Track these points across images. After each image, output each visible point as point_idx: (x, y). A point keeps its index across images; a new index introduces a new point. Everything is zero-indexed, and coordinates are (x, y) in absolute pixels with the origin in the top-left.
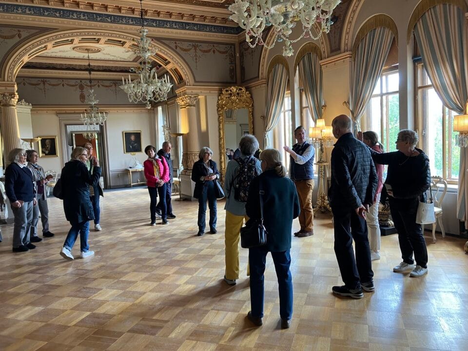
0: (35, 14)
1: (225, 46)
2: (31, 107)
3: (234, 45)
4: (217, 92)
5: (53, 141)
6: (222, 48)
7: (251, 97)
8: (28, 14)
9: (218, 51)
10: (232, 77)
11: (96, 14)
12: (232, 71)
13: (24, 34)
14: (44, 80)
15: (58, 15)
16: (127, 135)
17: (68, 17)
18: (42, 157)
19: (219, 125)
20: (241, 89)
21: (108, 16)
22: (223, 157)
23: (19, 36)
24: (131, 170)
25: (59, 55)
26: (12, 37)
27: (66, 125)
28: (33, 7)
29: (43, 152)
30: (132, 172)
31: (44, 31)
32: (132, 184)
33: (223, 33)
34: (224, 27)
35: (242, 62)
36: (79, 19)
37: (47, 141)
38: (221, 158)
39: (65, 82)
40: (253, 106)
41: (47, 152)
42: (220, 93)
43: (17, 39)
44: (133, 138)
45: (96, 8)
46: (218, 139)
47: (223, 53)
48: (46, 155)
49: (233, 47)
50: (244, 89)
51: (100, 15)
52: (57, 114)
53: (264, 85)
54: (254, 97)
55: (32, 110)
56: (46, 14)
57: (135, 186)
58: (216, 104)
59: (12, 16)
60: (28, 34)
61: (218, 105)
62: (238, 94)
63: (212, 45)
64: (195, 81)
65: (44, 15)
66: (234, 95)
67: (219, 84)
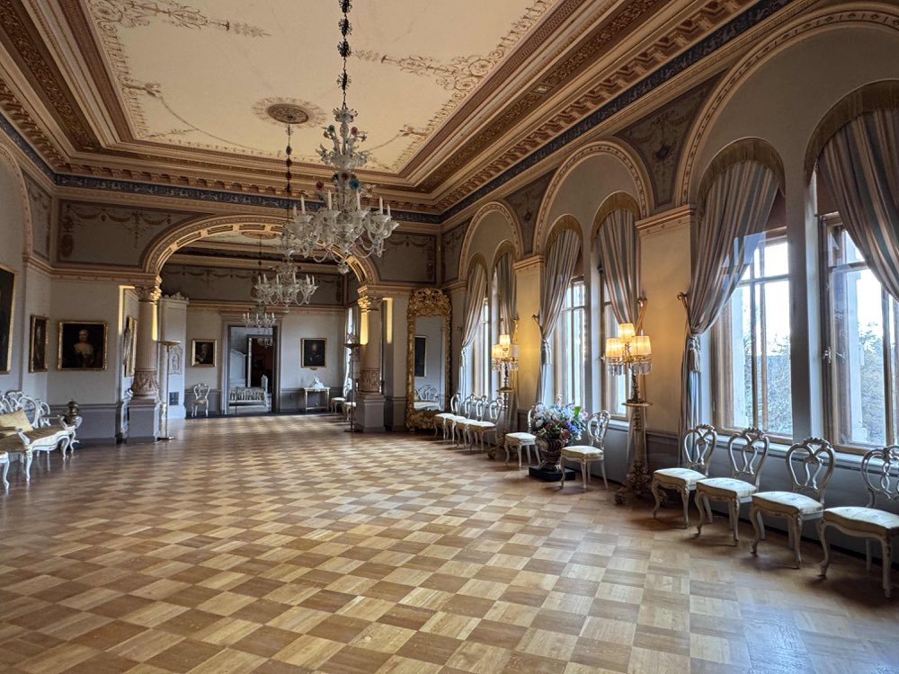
0: (190, 197)
1: (421, 238)
2: (188, 303)
3: (435, 236)
4: (408, 294)
5: (211, 345)
6: (419, 240)
7: (450, 302)
8: (182, 197)
9: (413, 243)
10: (430, 277)
11: (263, 198)
12: (431, 269)
13: (174, 219)
14: (208, 269)
15: (216, 198)
16: (307, 344)
17: (227, 201)
18: (194, 366)
19: (409, 336)
20: (437, 292)
21: (276, 200)
22: (410, 378)
23: (169, 221)
24: (307, 389)
25: (227, 239)
26: (159, 223)
27: (230, 327)
28: (187, 189)
29: (197, 360)
30: (308, 392)
31: (197, 216)
32: (307, 409)
33: (422, 221)
34: (422, 214)
35: (443, 258)
36: (240, 202)
37: (204, 346)
38: (408, 379)
39: (235, 272)
40: (451, 313)
41: (202, 360)
42: (412, 296)
43: (165, 225)
44: (314, 347)
45: (261, 191)
46: (406, 354)
47: (421, 246)
48: (201, 363)
49: (433, 239)
50: (440, 293)
51: (267, 199)
52: (221, 312)
53: (462, 288)
54: (453, 303)
55: (188, 306)
56: (203, 197)
57: (310, 412)
58: (406, 308)
59: (163, 198)
60: (177, 220)
61: (409, 311)
62: (433, 297)
63: (405, 236)
64: (381, 280)
65: (199, 199)
66: (429, 299)
67: (413, 284)
